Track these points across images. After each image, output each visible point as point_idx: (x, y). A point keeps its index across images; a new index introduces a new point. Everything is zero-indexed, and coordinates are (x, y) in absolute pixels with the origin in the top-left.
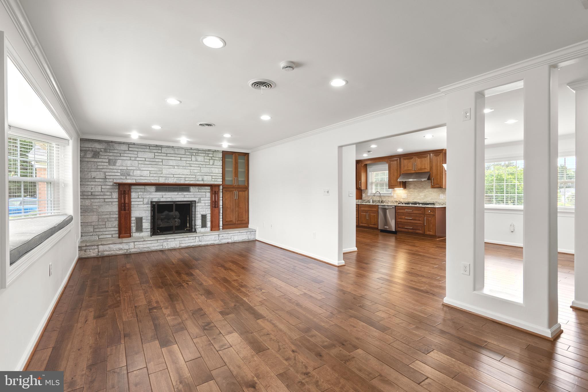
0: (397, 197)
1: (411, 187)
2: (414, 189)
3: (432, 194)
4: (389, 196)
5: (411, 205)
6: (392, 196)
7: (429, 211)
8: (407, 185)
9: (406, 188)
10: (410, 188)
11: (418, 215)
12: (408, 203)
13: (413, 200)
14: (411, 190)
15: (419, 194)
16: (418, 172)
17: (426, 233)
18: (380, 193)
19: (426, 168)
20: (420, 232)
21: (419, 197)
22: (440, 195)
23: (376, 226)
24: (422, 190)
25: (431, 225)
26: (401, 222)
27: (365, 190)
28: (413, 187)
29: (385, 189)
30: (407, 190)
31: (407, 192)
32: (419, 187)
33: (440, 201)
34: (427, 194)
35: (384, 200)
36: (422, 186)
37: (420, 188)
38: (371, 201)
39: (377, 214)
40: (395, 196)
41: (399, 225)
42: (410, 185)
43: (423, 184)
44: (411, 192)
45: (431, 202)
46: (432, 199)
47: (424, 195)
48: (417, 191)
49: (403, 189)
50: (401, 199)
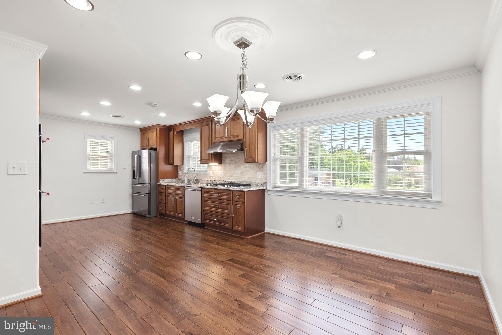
0: (212, 175)
1: (227, 162)
2: (230, 164)
3: (249, 171)
4: (205, 174)
5: (219, 187)
6: (208, 174)
7: (238, 196)
8: (223, 159)
9: (221, 163)
10: (226, 164)
11: (225, 201)
12: (216, 185)
13: (229, 179)
14: (227, 165)
15: (236, 171)
16: (230, 139)
17: (234, 229)
18: (195, 169)
19: (239, 135)
20: (228, 226)
21: (236, 176)
22: (258, 172)
23: (182, 216)
24: (238, 165)
25: (240, 217)
26: (207, 210)
27: (181, 166)
28: (229, 161)
29: (196, 164)
30: (223, 166)
31: (223, 168)
32: (236, 161)
33: (258, 181)
34: (244, 171)
35: (199, 178)
36: (238, 160)
37: (236, 163)
38: (186, 181)
39: (184, 198)
40: (211, 175)
41: (205, 216)
42: (226, 159)
43: (239, 158)
44: (227, 169)
45: (247, 182)
46: (249, 178)
47: (241, 172)
48: (233, 167)
49: (217, 164)
50: (217, 177)
